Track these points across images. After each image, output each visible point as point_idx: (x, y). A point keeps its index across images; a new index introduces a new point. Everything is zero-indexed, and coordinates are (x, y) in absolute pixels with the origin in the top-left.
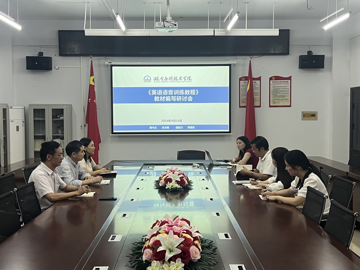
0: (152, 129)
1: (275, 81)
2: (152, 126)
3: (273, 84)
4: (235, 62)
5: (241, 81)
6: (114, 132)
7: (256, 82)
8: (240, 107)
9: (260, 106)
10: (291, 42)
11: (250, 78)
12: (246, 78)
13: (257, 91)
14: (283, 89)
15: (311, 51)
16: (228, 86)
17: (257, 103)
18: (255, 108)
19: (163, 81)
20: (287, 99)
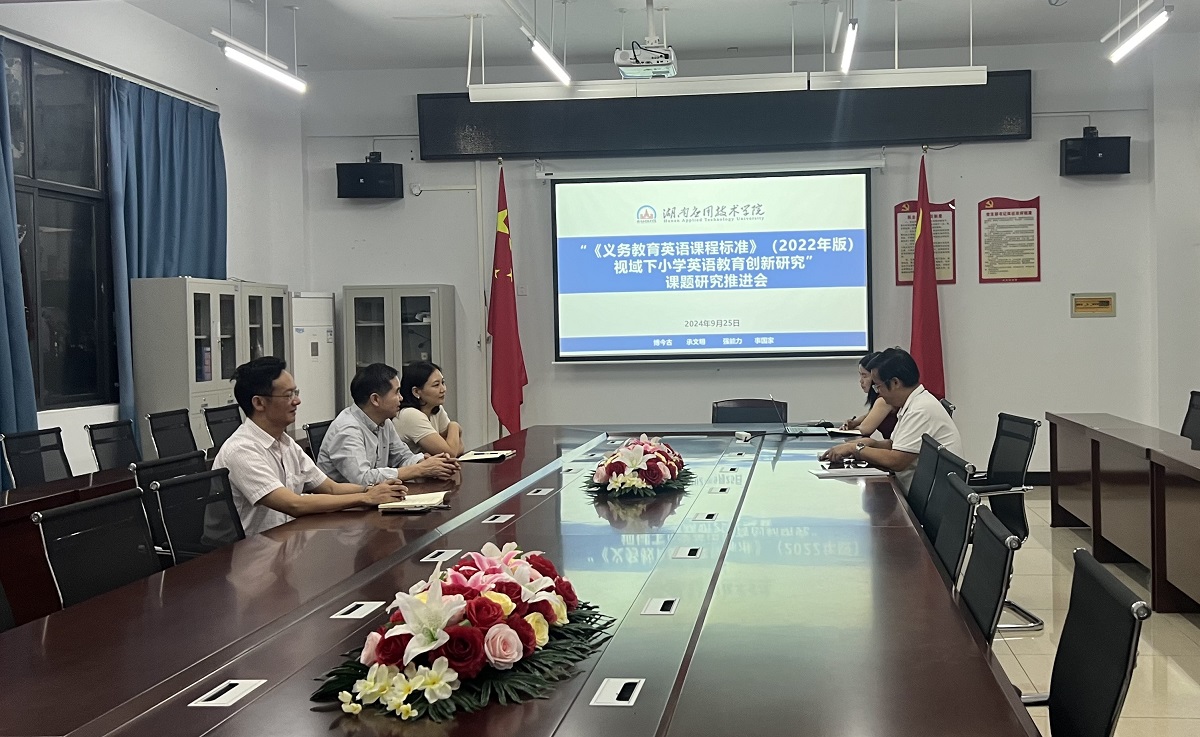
0: (661, 347)
1: (994, 211)
2: (660, 338)
3: (989, 220)
4: (881, 164)
5: (899, 214)
6: (562, 354)
7: (940, 216)
8: (898, 283)
9: (953, 282)
10: (1036, 106)
11: (922, 205)
12: (913, 206)
13: (941, 240)
14: (1017, 232)
15: (1094, 128)
16: (864, 227)
17: (943, 274)
18: (938, 286)
19: (689, 218)
20: (1027, 261)
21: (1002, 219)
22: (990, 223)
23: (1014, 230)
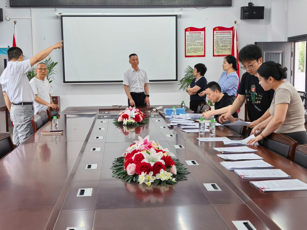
1: (218, 31)
3: (217, 34)
4: (181, 13)
5: (186, 32)
6: (66, 81)
7: (200, 33)
8: (186, 56)
9: (204, 56)
13: (201, 41)
15: (252, 3)
20: (229, 49)
21: (221, 34)
22: (217, 36)
23: (225, 38)
